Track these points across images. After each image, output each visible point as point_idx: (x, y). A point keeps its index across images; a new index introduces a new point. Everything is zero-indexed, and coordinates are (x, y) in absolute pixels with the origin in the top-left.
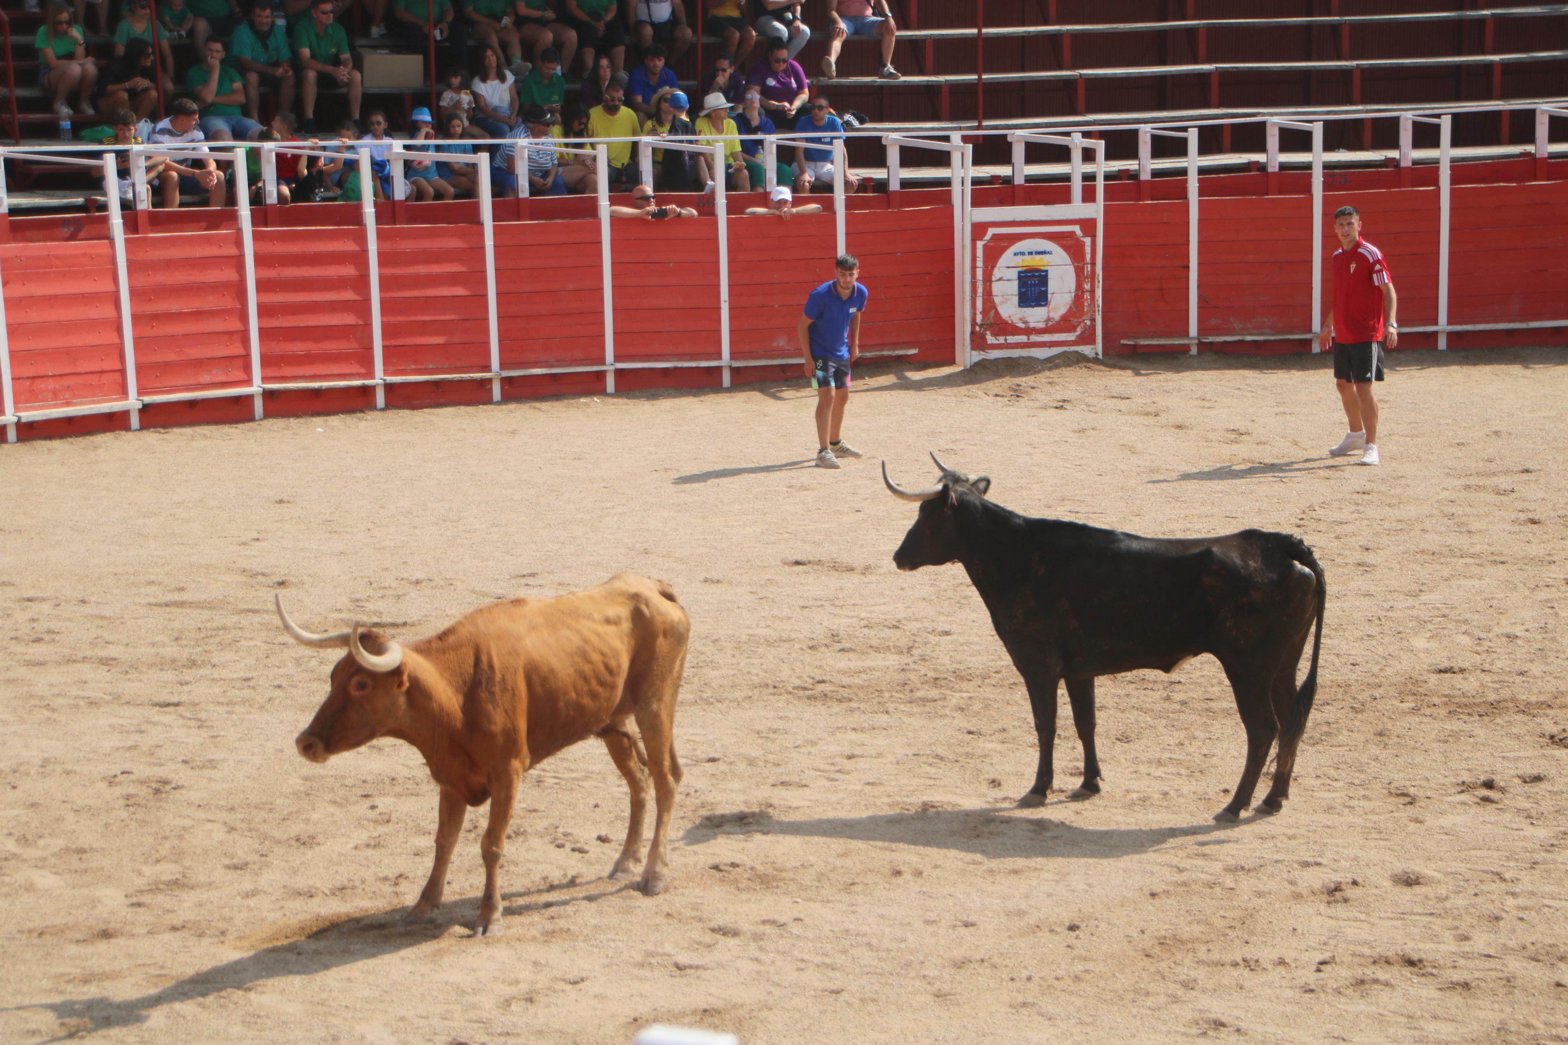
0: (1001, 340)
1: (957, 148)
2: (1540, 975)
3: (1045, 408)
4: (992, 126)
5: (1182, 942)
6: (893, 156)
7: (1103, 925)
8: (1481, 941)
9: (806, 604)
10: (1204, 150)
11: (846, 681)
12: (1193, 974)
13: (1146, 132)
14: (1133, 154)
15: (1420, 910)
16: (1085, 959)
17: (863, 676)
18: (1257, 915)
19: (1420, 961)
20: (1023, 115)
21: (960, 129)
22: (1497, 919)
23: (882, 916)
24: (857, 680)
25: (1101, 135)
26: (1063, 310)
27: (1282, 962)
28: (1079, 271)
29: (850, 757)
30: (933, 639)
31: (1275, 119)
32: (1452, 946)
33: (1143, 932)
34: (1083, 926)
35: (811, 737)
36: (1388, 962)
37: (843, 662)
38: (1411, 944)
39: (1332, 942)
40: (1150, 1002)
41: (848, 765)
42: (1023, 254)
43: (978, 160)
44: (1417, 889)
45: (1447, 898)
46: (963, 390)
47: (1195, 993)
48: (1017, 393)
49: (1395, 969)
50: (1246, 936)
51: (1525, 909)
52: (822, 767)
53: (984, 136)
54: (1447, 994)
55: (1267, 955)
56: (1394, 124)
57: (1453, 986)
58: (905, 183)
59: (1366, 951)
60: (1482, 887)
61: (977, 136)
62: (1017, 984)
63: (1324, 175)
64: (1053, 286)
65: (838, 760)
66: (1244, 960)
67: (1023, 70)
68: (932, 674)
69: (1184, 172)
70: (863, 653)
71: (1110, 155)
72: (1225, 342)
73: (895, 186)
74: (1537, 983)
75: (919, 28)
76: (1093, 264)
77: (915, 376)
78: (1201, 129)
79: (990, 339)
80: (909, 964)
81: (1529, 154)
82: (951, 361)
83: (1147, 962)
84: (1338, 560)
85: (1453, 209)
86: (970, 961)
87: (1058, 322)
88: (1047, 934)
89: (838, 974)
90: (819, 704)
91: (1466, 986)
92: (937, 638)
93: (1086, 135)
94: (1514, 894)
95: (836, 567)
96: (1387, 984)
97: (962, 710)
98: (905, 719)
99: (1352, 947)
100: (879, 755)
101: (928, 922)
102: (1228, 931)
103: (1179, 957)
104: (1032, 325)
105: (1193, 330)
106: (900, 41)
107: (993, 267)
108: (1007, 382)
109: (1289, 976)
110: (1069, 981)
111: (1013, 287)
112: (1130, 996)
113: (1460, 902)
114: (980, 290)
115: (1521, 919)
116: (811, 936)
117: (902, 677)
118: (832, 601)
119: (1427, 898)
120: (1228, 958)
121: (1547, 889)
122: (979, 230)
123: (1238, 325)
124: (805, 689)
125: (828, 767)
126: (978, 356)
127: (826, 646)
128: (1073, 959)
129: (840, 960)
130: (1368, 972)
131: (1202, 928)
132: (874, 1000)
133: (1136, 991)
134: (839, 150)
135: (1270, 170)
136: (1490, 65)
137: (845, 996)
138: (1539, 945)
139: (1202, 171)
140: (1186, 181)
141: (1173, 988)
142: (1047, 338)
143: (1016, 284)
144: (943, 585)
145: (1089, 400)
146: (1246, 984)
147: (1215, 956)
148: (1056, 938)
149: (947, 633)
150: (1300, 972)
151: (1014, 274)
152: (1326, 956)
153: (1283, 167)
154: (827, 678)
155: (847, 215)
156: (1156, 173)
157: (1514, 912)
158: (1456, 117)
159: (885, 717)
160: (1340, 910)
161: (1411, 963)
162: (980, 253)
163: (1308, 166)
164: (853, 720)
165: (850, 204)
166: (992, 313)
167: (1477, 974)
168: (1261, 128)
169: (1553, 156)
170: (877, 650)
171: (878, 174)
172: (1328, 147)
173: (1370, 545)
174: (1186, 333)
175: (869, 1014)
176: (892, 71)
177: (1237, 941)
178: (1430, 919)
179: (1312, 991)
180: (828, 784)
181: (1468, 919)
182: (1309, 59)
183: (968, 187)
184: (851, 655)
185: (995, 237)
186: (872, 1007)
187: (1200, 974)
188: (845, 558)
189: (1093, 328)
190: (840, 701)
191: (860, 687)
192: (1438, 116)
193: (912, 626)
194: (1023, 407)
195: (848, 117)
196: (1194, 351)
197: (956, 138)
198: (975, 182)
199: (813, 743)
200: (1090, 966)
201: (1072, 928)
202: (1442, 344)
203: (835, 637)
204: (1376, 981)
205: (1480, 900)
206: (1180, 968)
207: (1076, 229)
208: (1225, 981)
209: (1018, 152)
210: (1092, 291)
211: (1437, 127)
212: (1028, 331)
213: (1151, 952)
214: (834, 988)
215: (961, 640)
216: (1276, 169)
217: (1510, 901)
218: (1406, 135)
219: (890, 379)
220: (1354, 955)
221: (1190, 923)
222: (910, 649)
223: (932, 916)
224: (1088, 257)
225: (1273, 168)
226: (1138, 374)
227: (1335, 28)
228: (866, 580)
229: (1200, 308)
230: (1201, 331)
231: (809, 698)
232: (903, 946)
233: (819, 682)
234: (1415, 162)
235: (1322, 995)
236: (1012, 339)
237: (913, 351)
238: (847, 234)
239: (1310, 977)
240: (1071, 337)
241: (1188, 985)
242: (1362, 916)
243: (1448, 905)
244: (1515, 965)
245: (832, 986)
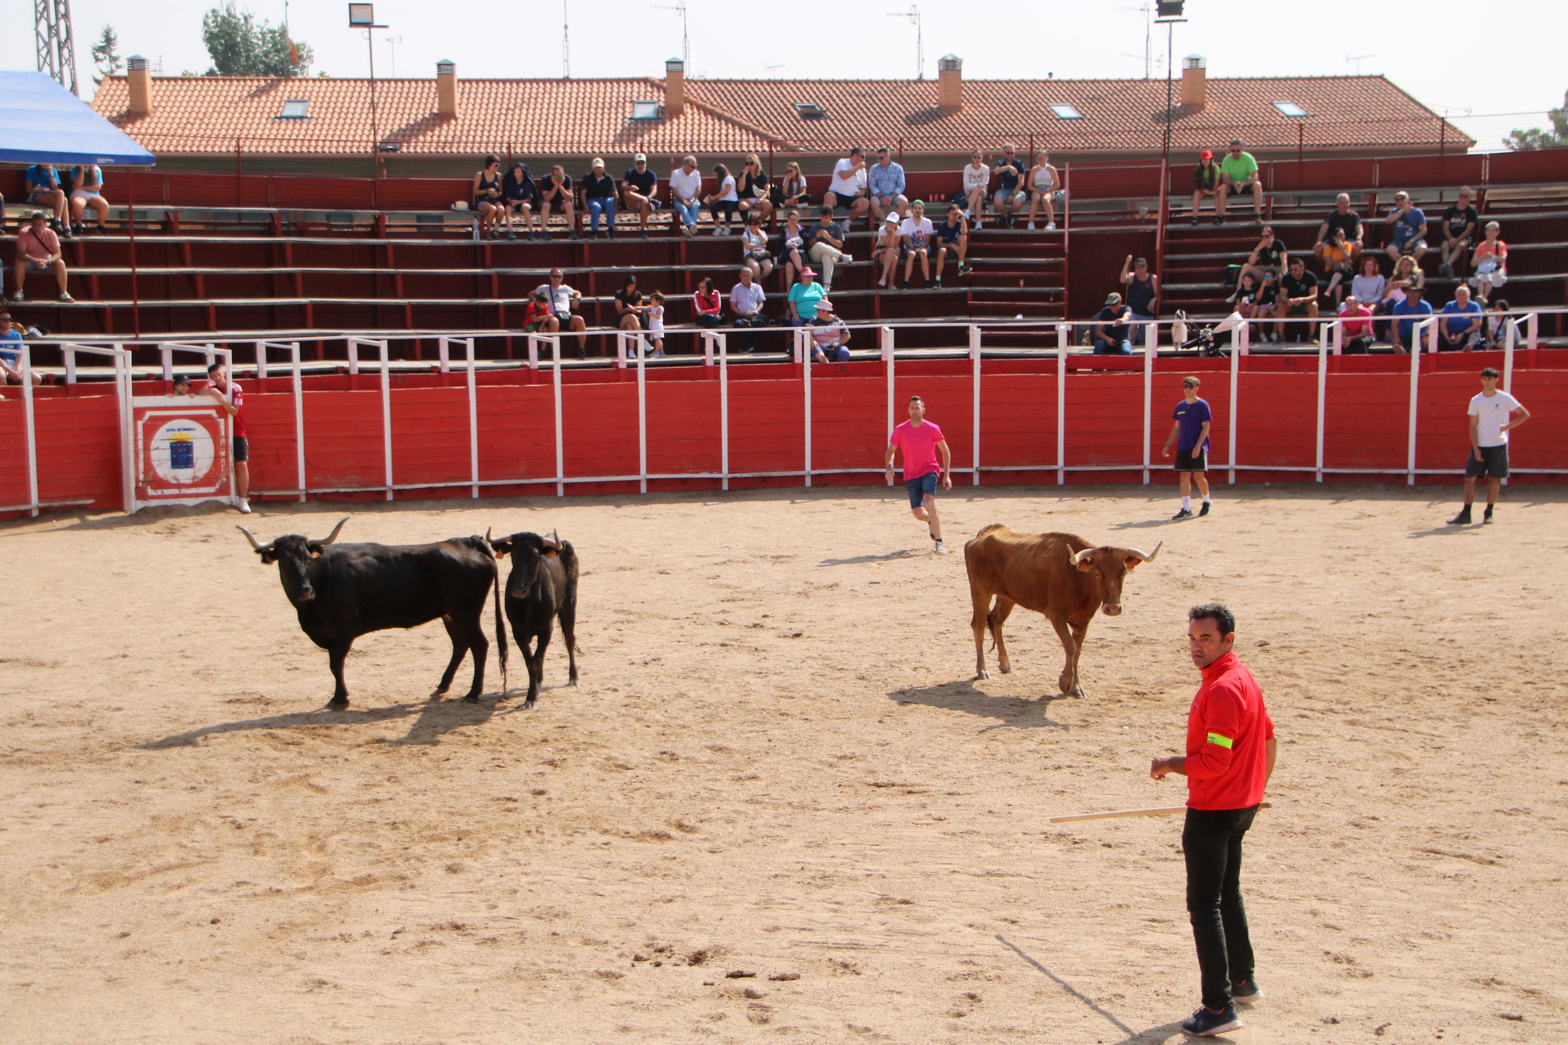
0: (159, 492)
1: (120, 354)
2: (541, 928)
3: (193, 541)
4: (146, 338)
5: (296, 926)
6: (70, 359)
7: (237, 918)
8: (504, 908)
9: (6, 691)
10: (304, 357)
11: (38, 748)
12: (304, 948)
13: (261, 345)
14: (252, 359)
15: (464, 890)
16: (224, 944)
17: (53, 744)
18: (350, 903)
19: (463, 925)
20: (170, 330)
21: (122, 340)
22: (515, 891)
23: (66, 924)
24: (48, 748)
25: (229, 346)
26: (205, 471)
27: (367, 934)
28: (216, 442)
29: (41, 806)
30: (109, 714)
31: (354, 338)
32: (484, 913)
33: (267, 920)
34: (222, 919)
35: (9, 792)
36: (441, 928)
37: (37, 734)
38: (457, 914)
39: (403, 917)
40: (272, 971)
41: (40, 812)
42: (173, 430)
43: (136, 362)
44: (461, 875)
45: (482, 880)
46: (132, 529)
47: (304, 962)
48: (172, 531)
49: (447, 932)
50: (342, 918)
51: (534, 883)
52: (19, 814)
53: (141, 346)
54: (482, 947)
55: (357, 930)
56: (435, 343)
57: (485, 941)
58: (80, 379)
59: (427, 921)
60: (507, 870)
61: (135, 346)
62: (171, 967)
63: (390, 377)
64: (197, 453)
65: (32, 808)
66: (341, 935)
67: (168, 298)
68: (107, 740)
69: (289, 373)
70: (52, 727)
71: (236, 360)
72: (325, 494)
73: (71, 380)
74: (540, 934)
75: (87, 265)
76: (226, 437)
77: (91, 518)
78: (301, 343)
79: (150, 492)
80: (86, 959)
81: (525, 366)
82: (120, 507)
83: (270, 943)
84: (408, 646)
85: (478, 402)
86: (135, 953)
87: (202, 480)
88: (196, 928)
89: (29, 971)
90: (16, 767)
91: (494, 940)
92: (112, 713)
93: (217, 345)
94: (526, 874)
95: (30, 663)
96: (441, 944)
97: (131, 765)
98: (86, 775)
99: (417, 920)
100: (65, 803)
101: (103, 926)
102: (330, 915)
103: (294, 936)
104: (182, 482)
105: (302, 484)
106: (70, 276)
107: (151, 439)
108: (164, 523)
109: (372, 944)
110: (211, 961)
111: (167, 454)
112: (257, 968)
113: (491, 882)
114: (141, 456)
115: (531, 891)
116: (7, 944)
117: (83, 744)
118: (27, 689)
119: (469, 881)
120: (330, 934)
121: (548, 868)
122: (138, 413)
123: (334, 481)
124: (5, 756)
125: (23, 814)
126: (139, 505)
127: (23, 723)
128: (215, 945)
129: (30, 960)
130: (427, 936)
131: (311, 914)
132: (57, 988)
133: (261, 964)
134: (25, 353)
135: (352, 372)
136: (497, 306)
137: (34, 987)
138: (542, 908)
139: (303, 372)
140: (292, 380)
141: (290, 960)
142: (194, 491)
143: (169, 452)
144: (117, 673)
145: (227, 535)
146: (342, 952)
147: (320, 934)
148: (203, 930)
149: (119, 709)
150: (380, 940)
151: (167, 445)
152: (398, 927)
153: (361, 371)
154: (24, 747)
155: (35, 402)
156: (270, 374)
157: (526, 886)
158: (477, 340)
159: (70, 774)
160: (409, 894)
161: (457, 927)
162: (140, 429)
163: (378, 371)
164: (44, 778)
165: (36, 393)
166: (151, 473)
167: (501, 932)
168: (344, 343)
169: (541, 368)
170: (63, 724)
171: (58, 371)
172: (392, 357)
173: (430, 635)
174: (295, 486)
175: (54, 999)
176: (69, 297)
177: (336, 922)
178: (470, 895)
179: (389, 953)
180: (23, 827)
181: (496, 894)
182: (375, 296)
183: (130, 382)
184: (43, 729)
185: (152, 418)
186: (56, 994)
187: (309, 947)
188: (38, 656)
189: (227, 484)
190: (34, 764)
191: (51, 753)
192: (464, 339)
193: (92, 705)
194: (176, 542)
195: (33, 330)
196: (303, 499)
197: (118, 346)
198: (135, 378)
199: (11, 796)
200: (227, 948)
201: (214, 922)
202: (475, 494)
203: (29, 716)
204: (433, 942)
205: (504, 879)
206: (294, 945)
207: (213, 413)
208: (326, 951)
209: (167, 357)
210: (226, 457)
211: (463, 347)
212: (179, 486)
213: (273, 935)
214: (26, 982)
215: (131, 713)
216: (356, 372)
217: (524, 879)
218: (444, 351)
219: (76, 521)
220: (418, 925)
221: (303, 911)
222: (90, 722)
223: (104, 921)
224: (223, 433)
225: (354, 371)
226: (263, 516)
227: (392, 276)
228: (55, 672)
229: (307, 469)
230: (308, 485)
231: (8, 763)
232: (82, 945)
233: (17, 750)
234: (451, 370)
235: (396, 956)
236: (167, 492)
237: (89, 502)
238: (35, 415)
239: (387, 944)
240: (212, 490)
241: (299, 957)
242: (425, 897)
243: (483, 884)
244: (526, 923)
245: (23, 981)
